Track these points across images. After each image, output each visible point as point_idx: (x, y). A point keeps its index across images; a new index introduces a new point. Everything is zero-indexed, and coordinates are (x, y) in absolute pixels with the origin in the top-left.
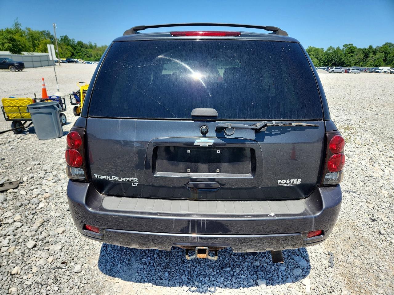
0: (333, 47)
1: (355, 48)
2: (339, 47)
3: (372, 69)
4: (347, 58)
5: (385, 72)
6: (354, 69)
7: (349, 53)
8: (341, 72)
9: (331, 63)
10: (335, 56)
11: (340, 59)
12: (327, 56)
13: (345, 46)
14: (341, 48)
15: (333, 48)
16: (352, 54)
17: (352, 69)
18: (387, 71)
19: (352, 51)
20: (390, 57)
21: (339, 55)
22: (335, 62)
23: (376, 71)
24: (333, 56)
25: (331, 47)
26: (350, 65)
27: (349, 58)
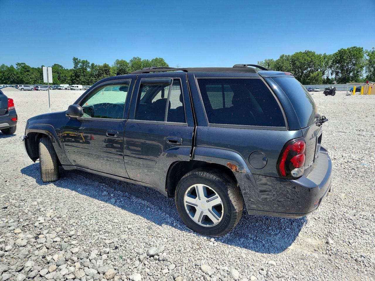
0: (6, 65)
1: (29, 67)
2: (13, 66)
3: (55, 86)
4: (24, 76)
5: (66, 89)
6: (42, 87)
7: (25, 72)
8: (31, 89)
9: (9, 81)
10: (11, 74)
11: (18, 77)
12: (3, 74)
13: (18, 64)
14: (15, 67)
15: (7, 67)
16: (28, 73)
17: (41, 87)
18: (67, 88)
19: (27, 70)
20: (62, 77)
21: (15, 73)
22: (13, 80)
23: (59, 88)
24: (9, 74)
25: (3, 65)
26: (30, 83)
27: (26, 76)
